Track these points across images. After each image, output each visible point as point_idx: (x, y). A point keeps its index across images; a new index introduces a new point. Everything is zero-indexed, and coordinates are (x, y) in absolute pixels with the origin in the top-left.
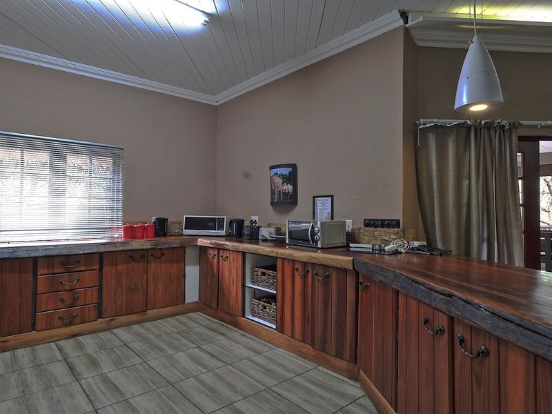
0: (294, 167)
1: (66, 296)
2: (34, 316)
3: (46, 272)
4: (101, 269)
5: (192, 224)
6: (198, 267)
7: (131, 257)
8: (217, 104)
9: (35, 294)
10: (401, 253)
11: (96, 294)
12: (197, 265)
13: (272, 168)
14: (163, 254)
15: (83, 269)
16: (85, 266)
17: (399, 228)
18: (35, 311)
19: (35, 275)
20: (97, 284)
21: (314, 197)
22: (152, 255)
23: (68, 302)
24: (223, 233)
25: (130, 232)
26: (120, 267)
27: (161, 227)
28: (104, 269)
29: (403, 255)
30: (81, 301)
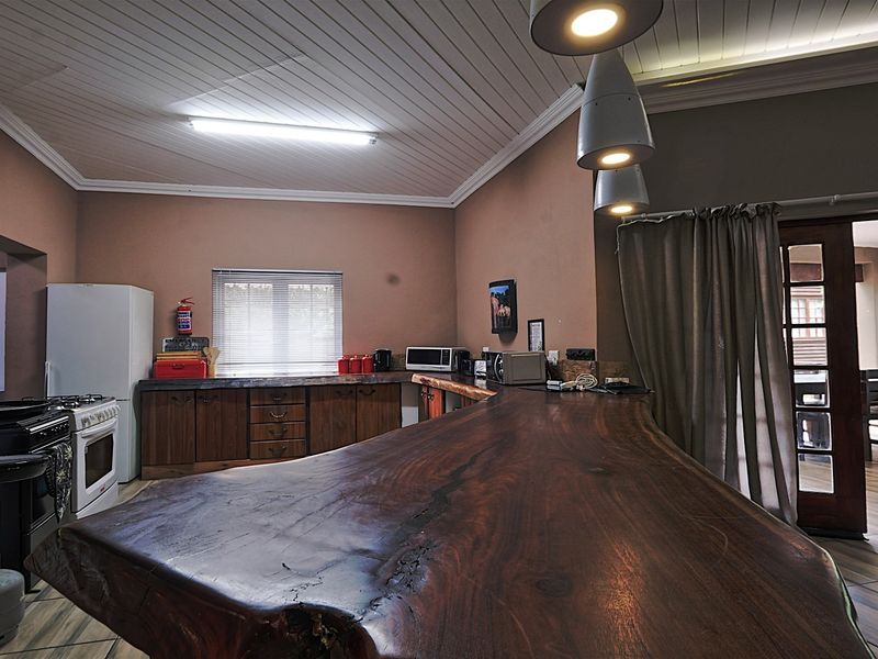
0: (511, 284)
1: (275, 428)
2: (248, 445)
3: (257, 403)
4: (308, 405)
5: (417, 357)
6: (417, 409)
7: (339, 392)
8: (454, 206)
9: (249, 423)
10: (579, 391)
11: (303, 429)
12: (415, 406)
13: (491, 285)
14: (374, 391)
15: (290, 402)
16: (293, 399)
17: (594, 359)
18: (249, 440)
19: (249, 406)
20: (304, 418)
21: (529, 322)
22: (361, 391)
23: (278, 435)
24: (448, 368)
25: (345, 365)
26: (327, 403)
27: (383, 361)
28: (312, 404)
29: (581, 394)
30: (289, 435)
